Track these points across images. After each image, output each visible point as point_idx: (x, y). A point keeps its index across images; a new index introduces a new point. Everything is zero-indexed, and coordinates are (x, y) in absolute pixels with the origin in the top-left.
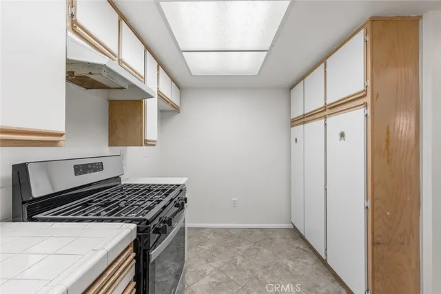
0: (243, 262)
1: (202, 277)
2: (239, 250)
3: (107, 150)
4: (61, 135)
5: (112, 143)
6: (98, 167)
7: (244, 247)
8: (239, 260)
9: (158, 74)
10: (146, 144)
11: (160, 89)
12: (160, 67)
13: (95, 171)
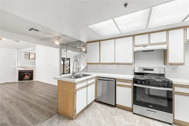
11: (187, 39)
12: (187, 29)
13: (150, 70)
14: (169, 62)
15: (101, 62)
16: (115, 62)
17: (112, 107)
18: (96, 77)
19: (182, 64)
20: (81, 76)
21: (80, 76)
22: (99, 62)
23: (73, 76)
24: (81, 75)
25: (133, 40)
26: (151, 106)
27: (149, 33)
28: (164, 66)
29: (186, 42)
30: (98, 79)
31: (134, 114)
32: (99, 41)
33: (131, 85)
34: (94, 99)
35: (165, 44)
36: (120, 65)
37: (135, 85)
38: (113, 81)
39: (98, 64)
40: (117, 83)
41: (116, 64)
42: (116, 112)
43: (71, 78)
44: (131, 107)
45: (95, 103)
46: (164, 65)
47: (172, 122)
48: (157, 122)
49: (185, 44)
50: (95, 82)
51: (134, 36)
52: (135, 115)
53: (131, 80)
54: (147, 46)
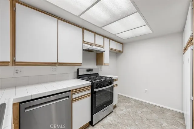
0: (140, 113)
1: (121, 111)
2: (141, 110)
3: (96, 66)
4: (81, 64)
5: (97, 65)
6: (92, 70)
7: (145, 110)
8: (139, 112)
9: (110, 43)
10: (104, 65)
11: (111, 47)
14: (105, 63)
16: (59, 62)
25: (83, 33)
27: (95, 33)
33: (89, 92)
35: (102, 47)
38: (68, 96)
40: (74, 96)
53: (89, 86)
54: (93, 45)
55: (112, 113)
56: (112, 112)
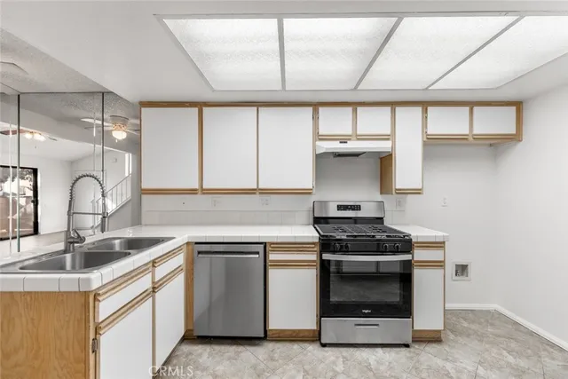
4: (310, 189)
6: (357, 208)
10: (396, 193)
11: (429, 133)
12: (429, 108)
13: (353, 210)
14: (397, 187)
15: (204, 187)
16: (260, 187)
17: (255, 345)
18: (188, 243)
19: (418, 192)
20: (117, 249)
21: (112, 246)
22: (196, 186)
23: (68, 257)
24: (117, 242)
25: (315, 117)
26: (366, 311)
27: (355, 105)
28: (379, 198)
29: (425, 139)
30: (199, 253)
31: (324, 345)
32: (200, 105)
33: (313, 257)
34: (182, 333)
35: (388, 139)
36: (272, 196)
37: (326, 256)
38: (258, 253)
39: (193, 192)
40: (272, 257)
41: (260, 193)
42: (272, 359)
43: (60, 267)
44: (314, 327)
45: (186, 348)
46: (381, 193)
47: (409, 341)
48: (379, 350)
49: (425, 144)
50: (184, 267)
51: (316, 106)
52: (326, 349)
53: (313, 243)
54: (349, 139)
55: (403, 349)
56: (407, 346)
